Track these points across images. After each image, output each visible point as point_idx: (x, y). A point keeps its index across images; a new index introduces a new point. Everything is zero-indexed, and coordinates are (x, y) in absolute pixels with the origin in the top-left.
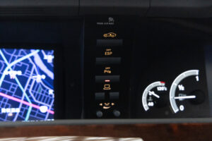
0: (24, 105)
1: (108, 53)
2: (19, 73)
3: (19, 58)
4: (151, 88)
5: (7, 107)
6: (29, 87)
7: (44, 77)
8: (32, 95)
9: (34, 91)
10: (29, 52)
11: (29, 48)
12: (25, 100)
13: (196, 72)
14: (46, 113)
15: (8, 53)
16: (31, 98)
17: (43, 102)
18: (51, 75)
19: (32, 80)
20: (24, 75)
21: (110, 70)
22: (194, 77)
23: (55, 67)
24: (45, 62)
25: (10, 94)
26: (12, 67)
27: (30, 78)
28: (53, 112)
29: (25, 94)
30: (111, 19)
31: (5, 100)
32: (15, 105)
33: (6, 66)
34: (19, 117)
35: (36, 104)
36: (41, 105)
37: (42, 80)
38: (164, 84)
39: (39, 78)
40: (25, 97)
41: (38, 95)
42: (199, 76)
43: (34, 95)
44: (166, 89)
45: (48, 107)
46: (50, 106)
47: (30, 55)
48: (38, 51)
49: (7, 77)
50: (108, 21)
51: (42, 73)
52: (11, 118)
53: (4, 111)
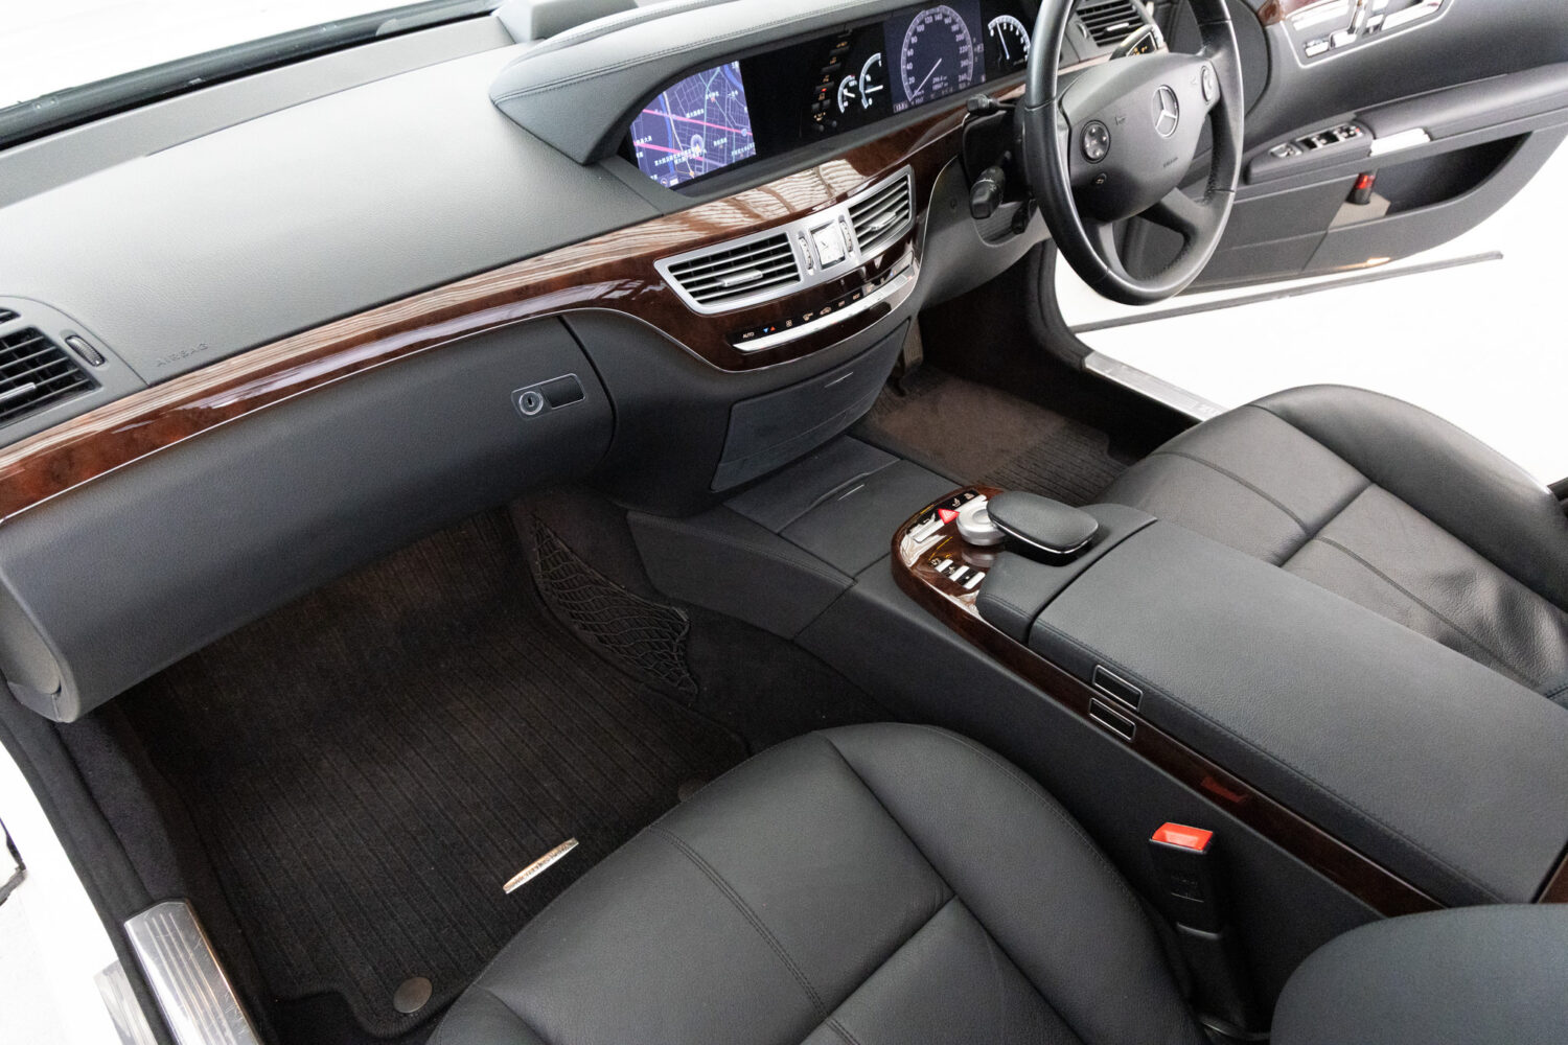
0: (729, 133)
1: (834, 61)
2: (717, 94)
4: (844, 86)
5: (716, 139)
6: (728, 109)
7: (736, 93)
8: (732, 118)
9: (733, 113)
13: (878, 56)
14: (747, 137)
16: (732, 122)
17: (742, 123)
18: (741, 87)
20: (721, 95)
21: (829, 78)
22: (877, 64)
23: (743, 78)
24: (734, 72)
25: (716, 123)
26: (710, 90)
27: (726, 97)
28: (753, 135)
29: (726, 119)
30: (850, 31)
31: (714, 131)
32: (721, 134)
33: (704, 91)
36: (742, 128)
37: (736, 96)
38: (854, 77)
39: (733, 95)
40: (728, 123)
41: (736, 115)
42: (882, 59)
43: (734, 117)
45: (747, 129)
46: (748, 127)
49: (709, 102)
50: (847, 33)
51: (733, 87)
52: (723, 151)
53: (715, 144)
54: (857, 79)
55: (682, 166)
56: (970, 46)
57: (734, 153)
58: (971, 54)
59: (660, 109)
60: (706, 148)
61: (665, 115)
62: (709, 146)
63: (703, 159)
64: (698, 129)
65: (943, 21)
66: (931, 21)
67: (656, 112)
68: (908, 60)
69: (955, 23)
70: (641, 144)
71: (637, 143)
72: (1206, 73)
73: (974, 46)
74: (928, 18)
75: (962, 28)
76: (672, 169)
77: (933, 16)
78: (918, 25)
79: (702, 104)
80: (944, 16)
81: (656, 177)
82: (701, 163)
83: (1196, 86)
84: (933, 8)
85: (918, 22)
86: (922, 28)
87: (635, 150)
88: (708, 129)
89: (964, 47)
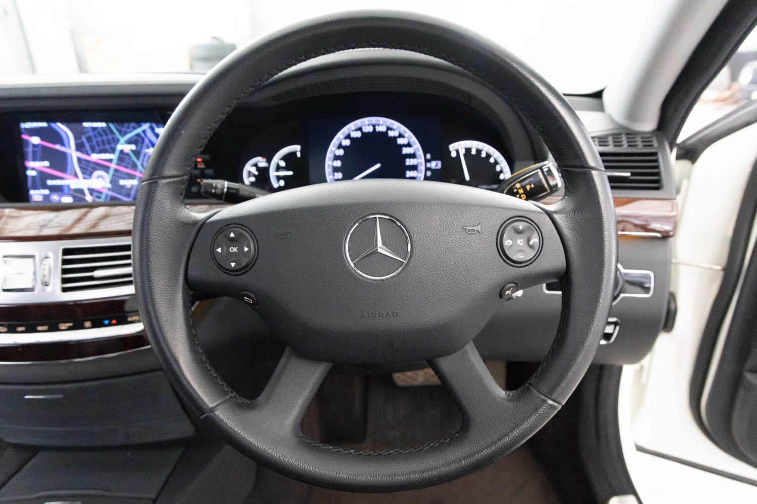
2: (133, 147)
3: (130, 132)
4: (252, 164)
5: (124, 179)
6: (143, 161)
10: (140, 126)
11: (139, 122)
12: (141, 173)
13: (297, 148)
15: (119, 127)
19: (145, 154)
20: (138, 149)
22: (294, 153)
24: (157, 135)
25: (126, 167)
26: (125, 142)
27: (144, 151)
29: (140, 167)
31: (122, 173)
32: (132, 177)
33: (118, 140)
34: (137, 188)
38: (264, 160)
39: (152, 151)
40: (141, 170)
42: (300, 151)
44: (266, 165)
47: (142, 129)
48: (148, 124)
49: (122, 151)
52: (130, 189)
53: (122, 182)
54: (269, 161)
55: (81, 191)
56: (422, 160)
58: (422, 168)
59: (63, 144)
60: (111, 182)
61: (68, 151)
62: (114, 182)
63: (105, 191)
64: (106, 169)
65: (386, 133)
66: (370, 129)
67: (58, 147)
68: (336, 158)
69: (403, 137)
70: (34, 167)
71: (31, 164)
72: (521, 226)
73: (427, 161)
74: (367, 127)
75: (412, 143)
76: (66, 190)
77: (374, 126)
78: (353, 131)
79: (113, 151)
80: (389, 129)
81: (46, 192)
82: (101, 193)
83: (478, 235)
84: (374, 120)
85: (353, 128)
86: (358, 134)
87: (25, 168)
88: (116, 171)
89: (412, 160)
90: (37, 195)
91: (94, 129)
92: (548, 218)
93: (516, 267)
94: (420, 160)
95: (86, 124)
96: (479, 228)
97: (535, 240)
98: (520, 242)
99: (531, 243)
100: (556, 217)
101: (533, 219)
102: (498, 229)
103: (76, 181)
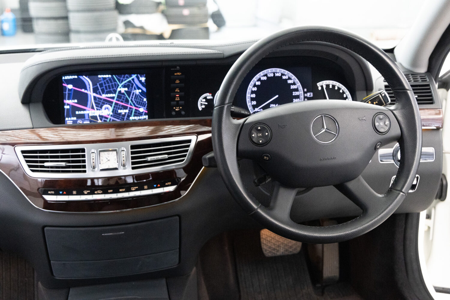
0: (130, 108)
1: (178, 82)
2: (126, 89)
3: (125, 80)
4: (203, 98)
5: (121, 109)
6: (132, 97)
7: (140, 91)
8: (134, 102)
9: (135, 100)
10: (131, 76)
11: (130, 74)
12: (131, 105)
14: (143, 112)
15: (119, 78)
16: (134, 104)
17: (141, 105)
18: (144, 89)
20: (129, 90)
21: (179, 90)
23: (147, 84)
24: (140, 82)
25: (122, 102)
26: (122, 86)
27: (132, 92)
28: (147, 112)
29: (130, 101)
30: (178, 67)
31: (120, 106)
32: (125, 108)
33: (118, 85)
34: (128, 115)
35: (137, 107)
36: (140, 108)
37: (139, 92)
38: (211, 95)
39: (138, 92)
40: (131, 103)
41: (138, 102)
43: (136, 102)
44: (212, 98)
45: (144, 109)
46: (145, 108)
47: (132, 78)
48: (136, 75)
49: (120, 92)
50: (176, 68)
51: (139, 88)
52: (124, 116)
53: (119, 111)
54: (213, 96)
55: (95, 117)
57: (132, 118)
58: (302, 97)
59: (86, 89)
60: (113, 112)
61: (89, 93)
62: (115, 111)
63: (109, 117)
64: (110, 103)
65: (281, 77)
66: (272, 75)
67: (83, 90)
68: (253, 92)
69: (291, 79)
70: (69, 103)
71: (67, 101)
72: (381, 116)
73: (305, 93)
74: (270, 74)
75: (296, 83)
76: (87, 117)
77: (274, 73)
78: (262, 76)
79: (115, 92)
80: (283, 75)
81: (75, 119)
82: (107, 118)
83: (365, 121)
84: (274, 70)
85: (262, 75)
86: (265, 78)
87: (64, 104)
88: (116, 104)
89: (296, 92)
90: (69, 121)
91: (104, 79)
92: (391, 113)
93: (381, 135)
94: (301, 93)
95: (99, 76)
96: (364, 118)
97: (387, 123)
98: (382, 124)
99: (386, 124)
100: (394, 112)
101: (385, 113)
102: (372, 118)
103: (93, 111)
